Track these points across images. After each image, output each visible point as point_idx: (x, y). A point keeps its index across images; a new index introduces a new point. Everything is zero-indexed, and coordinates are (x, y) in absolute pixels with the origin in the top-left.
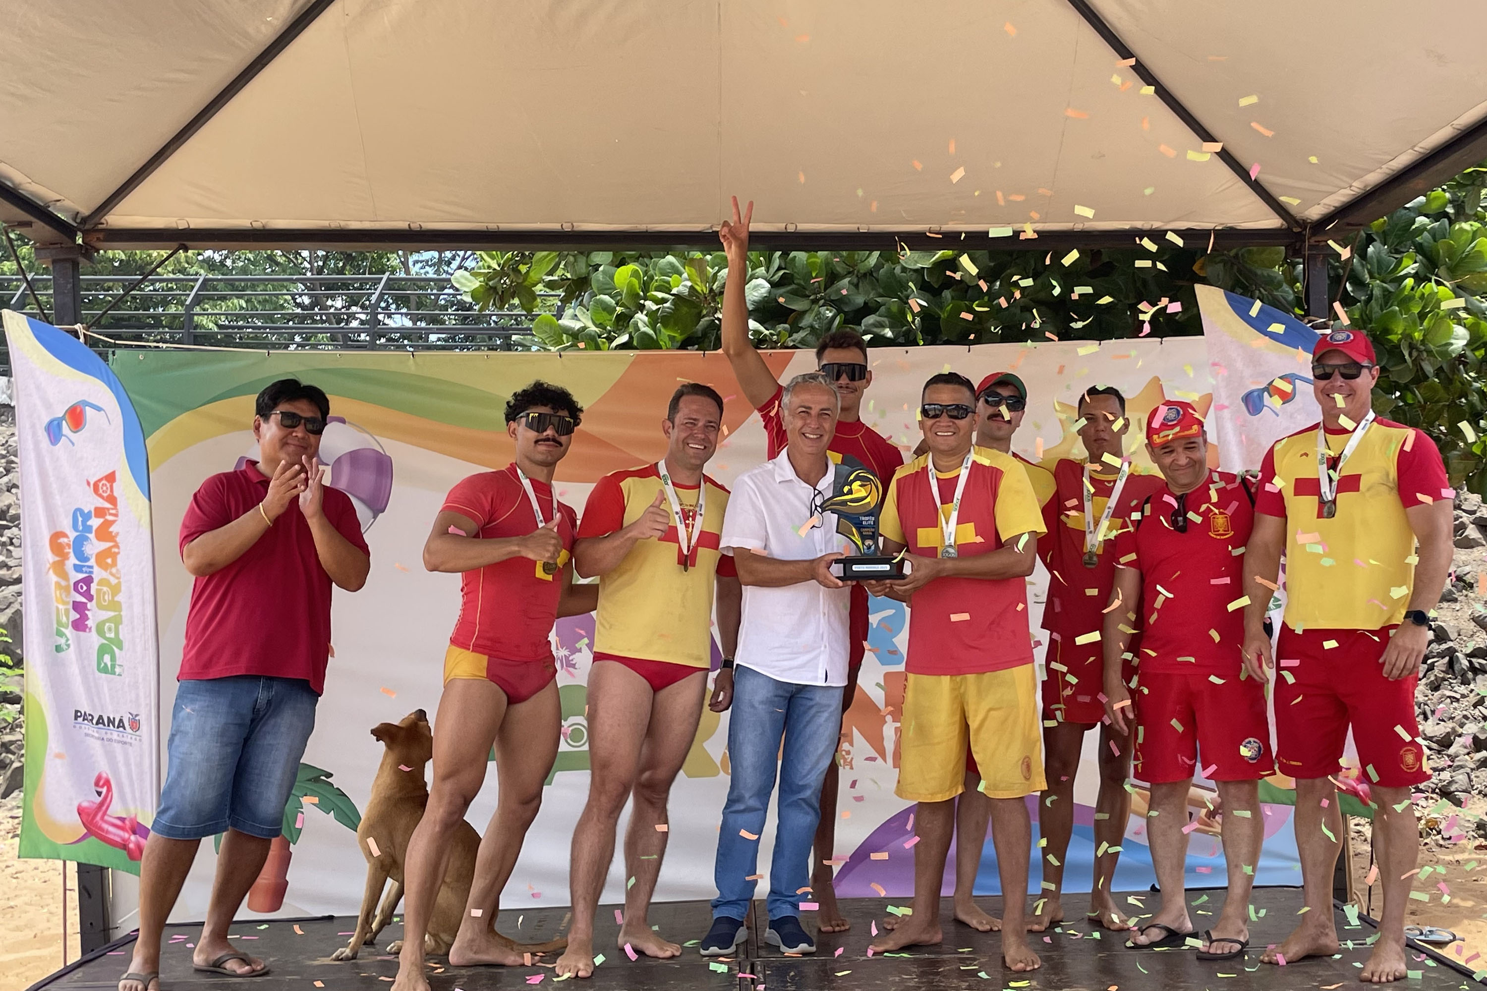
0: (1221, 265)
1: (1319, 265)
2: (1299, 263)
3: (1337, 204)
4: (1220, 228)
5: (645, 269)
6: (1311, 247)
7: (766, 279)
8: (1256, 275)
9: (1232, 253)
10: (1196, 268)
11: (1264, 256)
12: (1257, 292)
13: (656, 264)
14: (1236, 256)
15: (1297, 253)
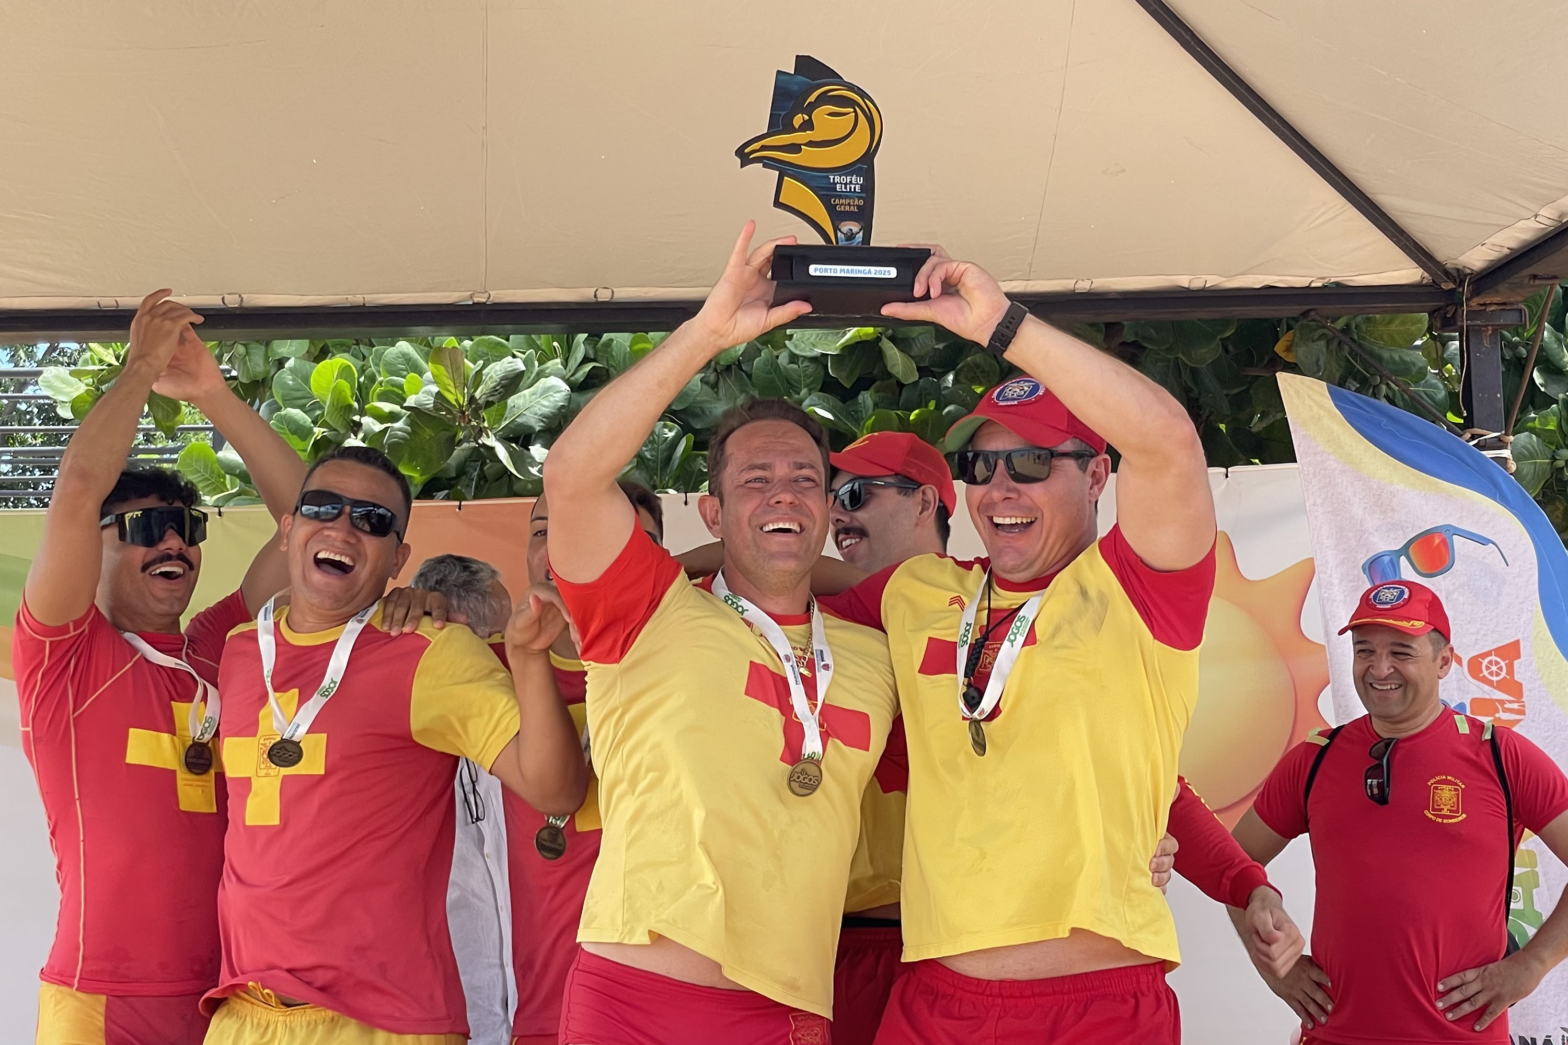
0: (1322, 343)
1: (1486, 343)
2: (1454, 339)
3: (1514, 245)
4: (1320, 285)
5: (361, 363)
6: (1472, 314)
7: (563, 378)
8: (1380, 359)
9: (1340, 324)
10: (1279, 348)
11: (1393, 327)
12: (1384, 387)
13: (379, 356)
14: (1346, 330)
15: (1449, 323)
